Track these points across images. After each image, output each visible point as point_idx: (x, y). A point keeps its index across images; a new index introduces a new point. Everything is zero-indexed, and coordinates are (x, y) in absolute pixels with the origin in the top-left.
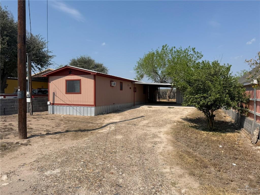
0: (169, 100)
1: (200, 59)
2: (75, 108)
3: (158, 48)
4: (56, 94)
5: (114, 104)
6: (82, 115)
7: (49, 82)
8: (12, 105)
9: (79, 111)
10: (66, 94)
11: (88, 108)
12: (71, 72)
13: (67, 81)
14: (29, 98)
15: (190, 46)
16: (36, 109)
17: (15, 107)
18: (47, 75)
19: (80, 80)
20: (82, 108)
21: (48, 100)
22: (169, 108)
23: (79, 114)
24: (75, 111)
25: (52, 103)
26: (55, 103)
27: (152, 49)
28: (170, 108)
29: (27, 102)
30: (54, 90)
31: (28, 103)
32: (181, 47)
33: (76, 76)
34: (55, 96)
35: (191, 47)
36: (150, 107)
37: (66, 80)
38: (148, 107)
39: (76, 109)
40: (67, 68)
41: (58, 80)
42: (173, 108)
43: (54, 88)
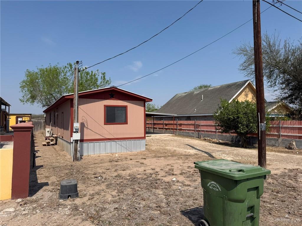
4: (87, 125)
10: (105, 124)
13: (106, 107)
24: (119, 147)
33: (121, 101)
37: (104, 105)
39: (121, 144)
41: (90, 104)
42: (150, 136)
43: (83, 116)
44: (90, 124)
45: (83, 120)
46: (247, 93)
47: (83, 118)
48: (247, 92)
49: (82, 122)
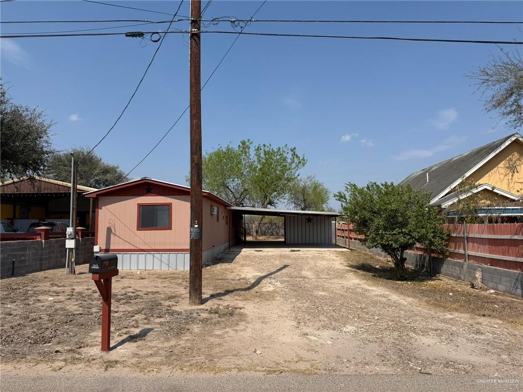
0: (256, 238)
1: (304, 166)
2: (157, 255)
3: (229, 144)
4: (115, 231)
5: (213, 246)
6: (173, 268)
7: (98, 208)
8: (21, 256)
9: (167, 263)
10: (137, 230)
11: (178, 255)
12: (151, 189)
13: (140, 206)
14: (72, 239)
15: (286, 145)
16: (56, 262)
17: (26, 260)
18: (97, 195)
19: (169, 206)
20: (173, 256)
21: (94, 243)
22: (292, 251)
23: (167, 267)
24: (157, 262)
25: (104, 247)
26: (112, 248)
27: (219, 145)
28: (294, 251)
29: (66, 247)
30: (109, 223)
31: (69, 249)
32: (270, 145)
33: (162, 197)
34: (112, 235)
35: (289, 147)
36: (261, 251)
37: (138, 204)
38: (256, 251)
39: (159, 258)
40: (146, 182)
41: (119, 203)
42: (299, 251)
43: (110, 219)
44: (119, 230)
45: (110, 224)
46: (515, 162)
47: (111, 221)
48: (514, 160)
49: (108, 226)
